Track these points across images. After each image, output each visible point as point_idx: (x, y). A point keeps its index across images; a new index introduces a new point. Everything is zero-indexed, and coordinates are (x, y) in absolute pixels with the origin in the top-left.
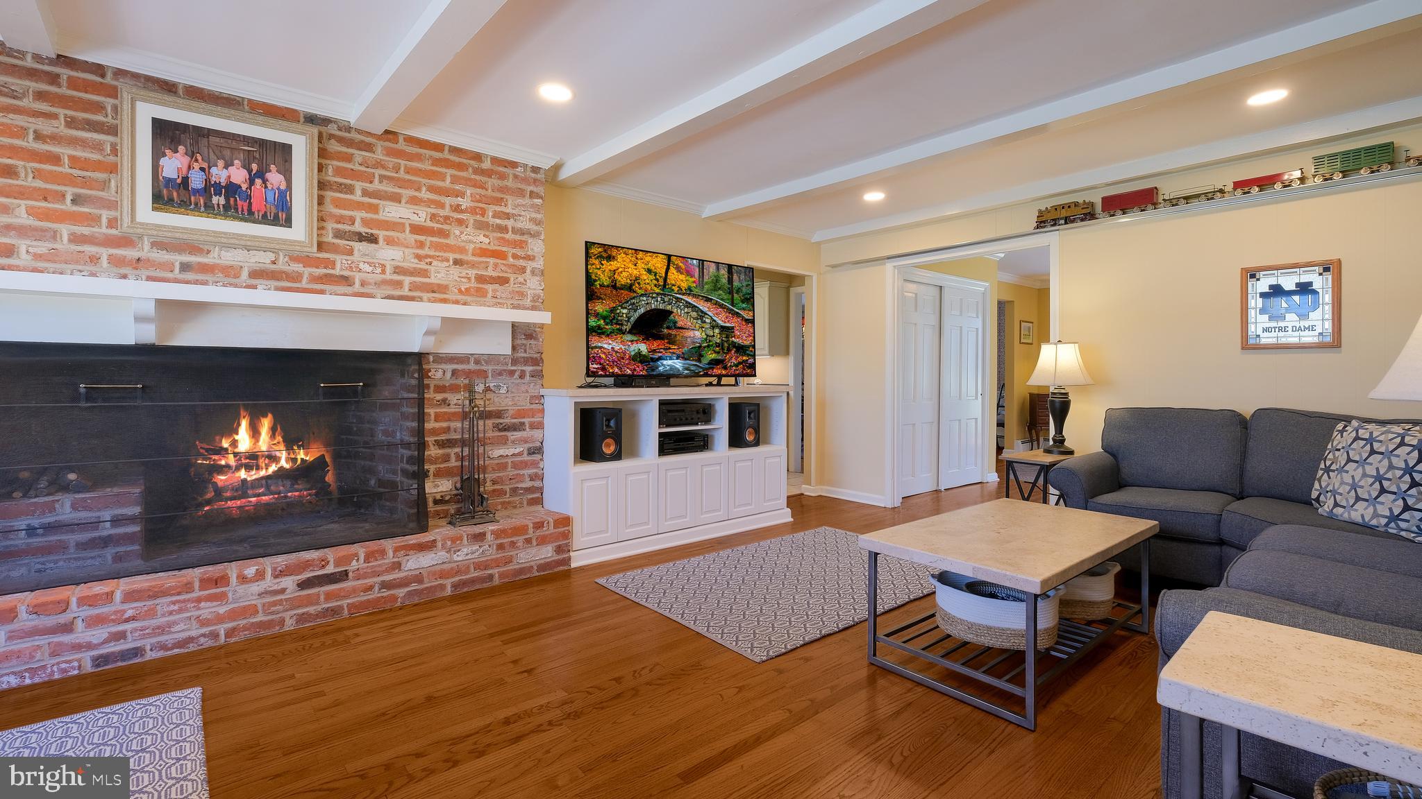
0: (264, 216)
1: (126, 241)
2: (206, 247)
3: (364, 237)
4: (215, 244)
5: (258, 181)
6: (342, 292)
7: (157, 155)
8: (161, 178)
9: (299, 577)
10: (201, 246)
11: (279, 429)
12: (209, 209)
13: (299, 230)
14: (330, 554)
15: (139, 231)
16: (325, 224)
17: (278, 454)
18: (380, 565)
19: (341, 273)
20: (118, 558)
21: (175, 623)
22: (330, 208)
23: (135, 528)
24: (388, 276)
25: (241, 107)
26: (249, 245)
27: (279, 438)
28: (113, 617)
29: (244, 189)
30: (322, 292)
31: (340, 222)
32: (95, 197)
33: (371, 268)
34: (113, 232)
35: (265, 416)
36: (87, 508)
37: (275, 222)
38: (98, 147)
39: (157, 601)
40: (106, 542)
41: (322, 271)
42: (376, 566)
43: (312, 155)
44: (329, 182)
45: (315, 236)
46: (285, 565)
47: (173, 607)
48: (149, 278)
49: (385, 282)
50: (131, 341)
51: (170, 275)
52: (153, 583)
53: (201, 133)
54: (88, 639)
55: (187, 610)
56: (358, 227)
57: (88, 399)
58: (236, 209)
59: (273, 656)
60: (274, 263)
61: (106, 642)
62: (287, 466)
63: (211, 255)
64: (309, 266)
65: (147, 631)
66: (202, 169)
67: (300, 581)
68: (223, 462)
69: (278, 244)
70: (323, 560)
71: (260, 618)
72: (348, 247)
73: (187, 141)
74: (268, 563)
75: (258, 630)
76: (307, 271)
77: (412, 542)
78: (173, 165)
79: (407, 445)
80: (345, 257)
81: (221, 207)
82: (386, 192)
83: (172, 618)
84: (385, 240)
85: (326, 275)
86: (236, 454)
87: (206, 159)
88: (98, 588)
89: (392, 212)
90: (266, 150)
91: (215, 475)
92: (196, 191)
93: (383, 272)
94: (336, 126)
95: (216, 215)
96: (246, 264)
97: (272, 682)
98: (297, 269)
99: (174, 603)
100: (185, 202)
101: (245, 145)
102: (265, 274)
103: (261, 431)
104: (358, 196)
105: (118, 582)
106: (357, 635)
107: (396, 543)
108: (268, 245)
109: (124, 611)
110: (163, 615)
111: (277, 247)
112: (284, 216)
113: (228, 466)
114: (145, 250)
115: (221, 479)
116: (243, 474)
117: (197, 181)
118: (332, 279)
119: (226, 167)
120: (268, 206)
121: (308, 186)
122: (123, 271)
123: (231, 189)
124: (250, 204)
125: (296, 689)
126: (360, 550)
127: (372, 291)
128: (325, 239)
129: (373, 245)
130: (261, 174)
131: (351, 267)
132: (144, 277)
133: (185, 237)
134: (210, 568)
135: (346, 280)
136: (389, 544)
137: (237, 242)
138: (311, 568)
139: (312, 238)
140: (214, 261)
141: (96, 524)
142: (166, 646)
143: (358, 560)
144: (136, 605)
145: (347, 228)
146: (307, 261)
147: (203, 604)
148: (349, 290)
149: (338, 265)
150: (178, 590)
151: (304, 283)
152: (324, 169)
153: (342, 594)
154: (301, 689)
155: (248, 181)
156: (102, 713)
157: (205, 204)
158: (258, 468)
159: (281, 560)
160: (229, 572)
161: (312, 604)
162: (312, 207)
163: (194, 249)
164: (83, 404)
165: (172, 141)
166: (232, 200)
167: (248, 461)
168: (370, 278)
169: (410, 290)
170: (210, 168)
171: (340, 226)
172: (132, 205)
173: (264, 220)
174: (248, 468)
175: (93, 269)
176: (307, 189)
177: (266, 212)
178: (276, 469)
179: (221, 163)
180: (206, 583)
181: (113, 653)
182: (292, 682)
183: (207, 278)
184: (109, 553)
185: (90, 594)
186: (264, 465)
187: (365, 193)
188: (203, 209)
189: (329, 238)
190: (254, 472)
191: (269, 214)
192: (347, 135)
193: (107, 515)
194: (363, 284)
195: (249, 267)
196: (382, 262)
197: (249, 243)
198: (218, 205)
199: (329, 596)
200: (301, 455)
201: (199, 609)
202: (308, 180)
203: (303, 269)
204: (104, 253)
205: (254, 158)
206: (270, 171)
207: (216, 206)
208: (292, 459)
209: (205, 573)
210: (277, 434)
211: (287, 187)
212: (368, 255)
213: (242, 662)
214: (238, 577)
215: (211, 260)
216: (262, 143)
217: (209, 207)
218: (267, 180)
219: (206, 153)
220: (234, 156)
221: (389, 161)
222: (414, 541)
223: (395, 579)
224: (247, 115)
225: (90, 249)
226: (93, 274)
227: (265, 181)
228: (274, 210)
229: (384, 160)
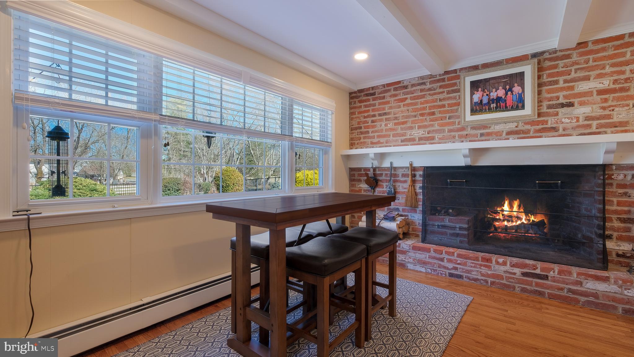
0: (512, 107)
1: (463, 129)
2: (489, 126)
3: (565, 104)
4: (492, 124)
5: (509, 93)
6: (552, 135)
7: (472, 94)
8: (473, 103)
9: (522, 270)
10: (487, 126)
11: (522, 206)
12: (490, 110)
13: (528, 110)
14: (539, 264)
15: (467, 124)
16: (542, 104)
17: (521, 217)
18: (567, 279)
19: (552, 126)
20: (461, 242)
21: (472, 271)
22: (545, 95)
23: (465, 232)
24: (581, 122)
25: (503, 64)
26: (505, 121)
27: (522, 210)
28: (454, 261)
29: (503, 98)
30: (540, 137)
31: (550, 101)
32: (454, 115)
33: (569, 120)
34: (459, 126)
35: (516, 200)
36: (452, 222)
37: (517, 108)
38: (455, 98)
39: (467, 261)
40: (457, 235)
41: (540, 127)
42: (565, 279)
43: (535, 72)
44: (544, 82)
45: (536, 110)
46: (516, 262)
47: (472, 265)
48: (470, 141)
49: (578, 127)
50: (463, 164)
51: (477, 139)
52: (466, 254)
53: (487, 80)
54: (447, 266)
55: (477, 267)
56: (562, 100)
57: (450, 185)
58: (500, 107)
59: (505, 299)
60: (517, 127)
61: (452, 269)
62: (525, 222)
63: (491, 128)
64: (534, 125)
65: (464, 270)
66: (487, 95)
67: (522, 272)
68: (498, 217)
69: (518, 118)
70: (534, 266)
71: (504, 282)
72: (555, 112)
73: (481, 86)
74: (509, 260)
75: (504, 287)
76: (532, 128)
77: (590, 273)
78: (477, 97)
79: (597, 218)
80: (554, 117)
81: (494, 108)
82: (579, 77)
83: (472, 269)
84: (578, 103)
85: (543, 128)
86: (503, 215)
87: (489, 90)
88: (451, 250)
89: (583, 87)
90: (513, 78)
91: (495, 222)
92: (485, 104)
93: (578, 121)
94: (547, 54)
95: (492, 112)
96: (504, 130)
97: (498, 309)
98: (528, 128)
99: (473, 263)
100: (481, 110)
101: (503, 79)
102: (513, 133)
103: (514, 206)
104: (561, 84)
105: (457, 250)
106: (547, 309)
107: (579, 270)
108: (514, 120)
109: (457, 261)
110: (469, 267)
111: (518, 119)
112: (521, 105)
113: (500, 219)
114: (469, 131)
115: (497, 224)
116: (506, 223)
117: (485, 101)
118: (546, 130)
119: (496, 91)
120: (514, 102)
121: (532, 88)
122: (462, 140)
123: (499, 99)
124: (506, 103)
125: (505, 316)
126: (556, 267)
127: (570, 133)
128: (542, 111)
129: (571, 108)
130: (511, 90)
131: (557, 122)
132: (468, 141)
133: (481, 123)
134: (487, 254)
135: (554, 129)
136: (575, 270)
137: (501, 121)
138: (528, 268)
139: (535, 112)
140: (492, 130)
141: (455, 228)
142: (470, 278)
143: (554, 272)
144: (460, 259)
145: (554, 102)
146: (532, 123)
147: (482, 267)
148: (556, 134)
149: (549, 122)
150: (474, 259)
151: (531, 134)
152: (541, 77)
153: (545, 286)
154: (507, 317)
155: (505, 94)
156: (444, 291)
157: (488, 108)
158: (512, 221)
159: (515, 260)
160: (492, 258)
161: (528, 285)
162: (535, 97)
163: (485, 127)
164: (449, 187)
165: (477, 87)
166: (499, 104)
167: (508, 218)
168: (569, 126)
169: (597, 128)
170: (490, 93)
171: (551, 103)
172: (464, 115)
173: (513, 109)
174: (508, 221)
175: (454, 140)
176: (532, 89)
177: (513, 105)
178: (520, 223)
179: (494, 90)
180: (484, 259)
181: (454, 274)
182: (505, 313)
183: (489, 138)
184: (459, 239)
185: (448, 251)
186: (515, 220)
187: (565, 81)
188: (487, 111)
189: (544, 109)
190: (510, 223)
191: (514, 106)
192: (555, 55)
193: (458, 226)
194: (564, 130)
195: (506, 131)
196: (577, 116)
197: (506, 120)
198: (493, 107)
199: (537, 284)
200: (532, 218)
201: (481, 269)
202: (532, 85)
203: (531, 127)
204: (457, 134)
205: (508, 83)
206: (514, 87)
207: (492, 108)
208: (528, 220)
209: (484, 255)
210: (521, 208)
211: (522, 91)
212: (567, 114)
213: (492, 296)
214: (495, 261)
215: (491, 130)
216: (511, 76)
217: (490, 109)
218: (513, 91)
219: (488, 88)
220: (499, 86)
221: (581, 59)
222: (593, 273)
223: (578, 290)
224: (506, 66)
225: (453, 134)
226: (454, 142)
227: (512, 92)
228: (516, 103)
229: (577, 60)
